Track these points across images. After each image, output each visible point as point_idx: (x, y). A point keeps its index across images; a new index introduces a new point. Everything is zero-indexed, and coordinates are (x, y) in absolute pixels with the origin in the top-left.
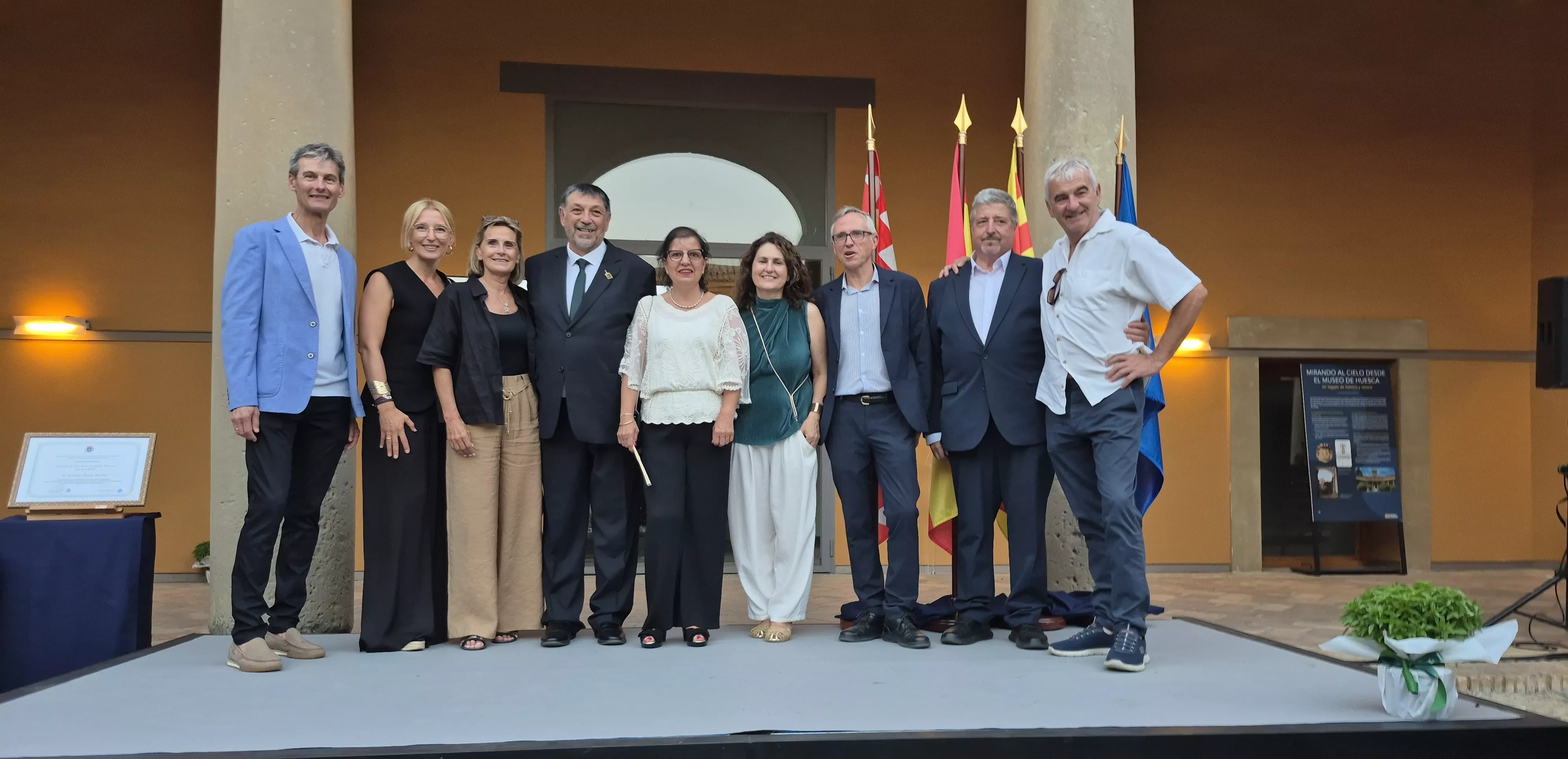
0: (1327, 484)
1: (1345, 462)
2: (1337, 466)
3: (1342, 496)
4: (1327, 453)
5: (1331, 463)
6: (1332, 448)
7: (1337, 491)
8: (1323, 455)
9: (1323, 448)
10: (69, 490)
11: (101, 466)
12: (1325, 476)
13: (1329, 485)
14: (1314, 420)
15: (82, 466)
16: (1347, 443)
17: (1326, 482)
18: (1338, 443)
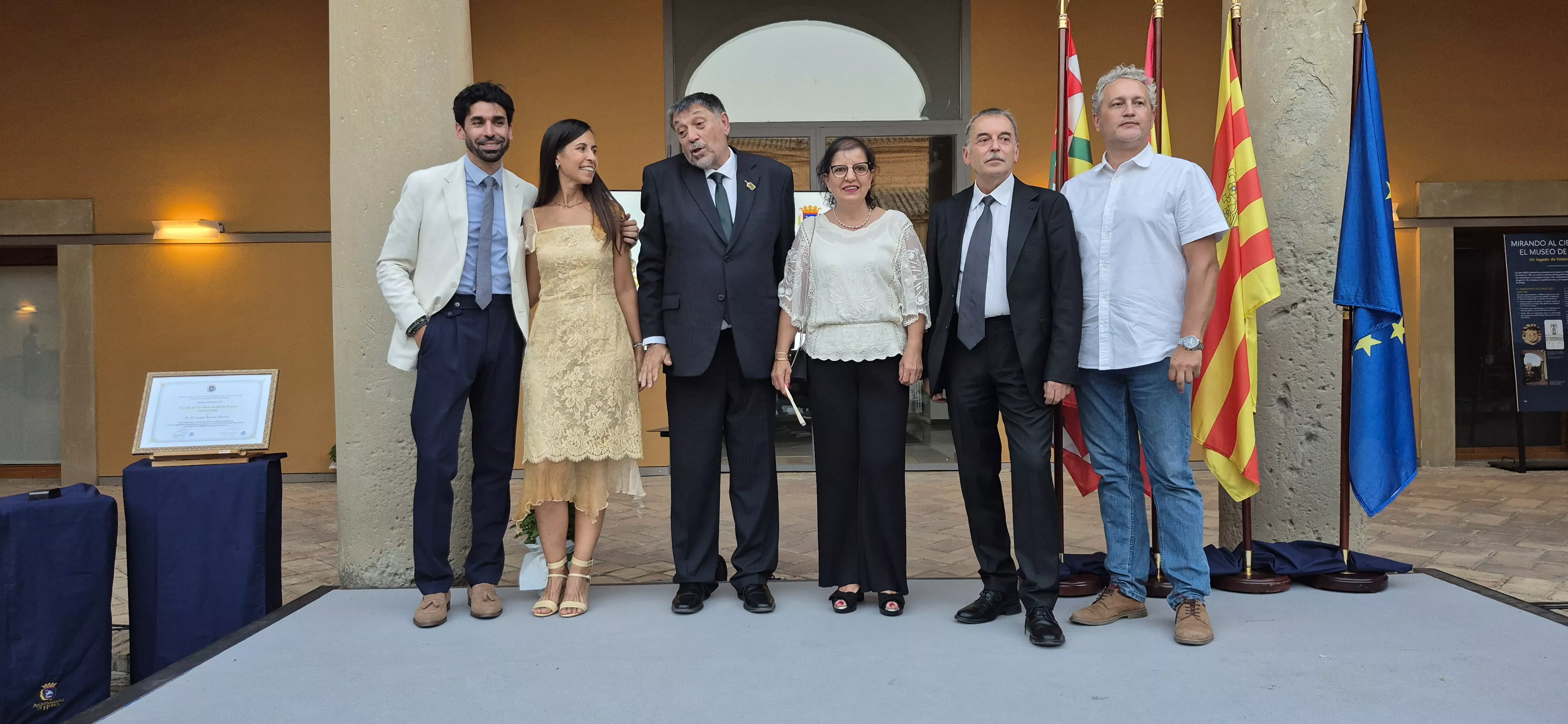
0: (1534, 369)
1: (1555, 344)
2: (1547, 348)
3: (1552, 383)
4: (1534, 334)
5: (1540, 346)
6: (1541, 329)
7: (1546, 378)
8: (1530, 337)
9: (1529, 328)
10: (192, 434)
11: (223, 407)
12: (1532, 360)
13: (1537, 370)
14: (1519, 297)
15: (204, 407)
16: (1559, 323)
17: (1533, 365)
18: (1548, 323)
